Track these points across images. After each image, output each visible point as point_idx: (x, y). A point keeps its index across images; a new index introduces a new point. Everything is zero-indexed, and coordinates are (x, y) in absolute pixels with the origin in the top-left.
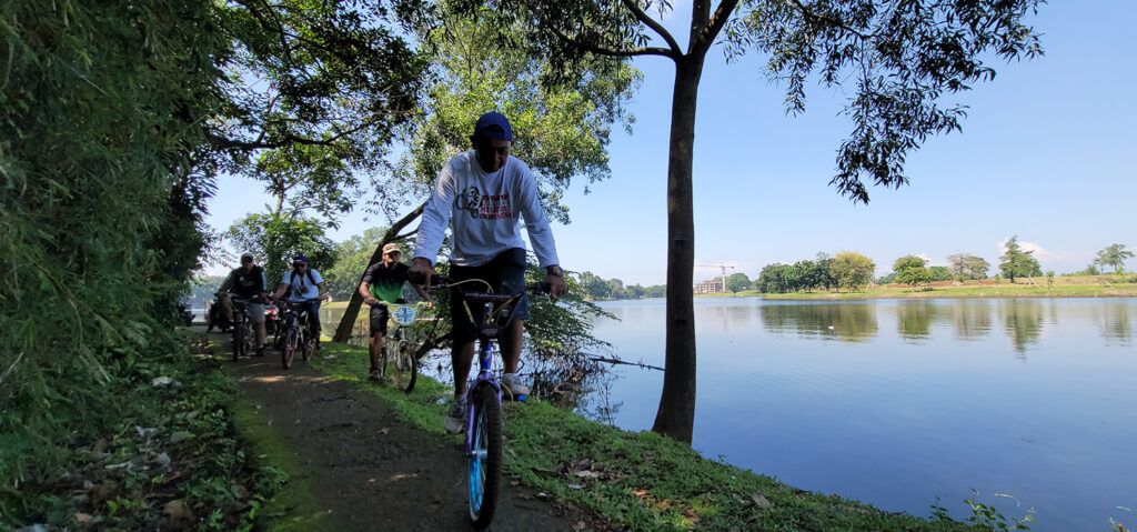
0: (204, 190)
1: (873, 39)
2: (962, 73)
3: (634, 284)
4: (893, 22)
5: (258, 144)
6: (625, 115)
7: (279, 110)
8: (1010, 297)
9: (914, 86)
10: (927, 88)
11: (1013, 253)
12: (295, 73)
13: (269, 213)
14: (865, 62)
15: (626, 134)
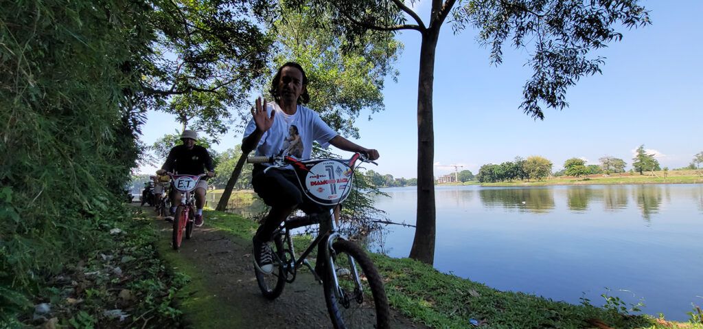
0: (139, 120)
1: (545, 17)
2: (601, 37)
3: (400, 178)
4: (558, 6)
5: (171, 92)
6: (393, 70)
7: (183, 72)
8: (640, 183)
9: (572, 46)
10: (579, 47)
11: (642, 156)
12: (193, 49)
13: (177, 134)
14: (540, 32)
15: (394, 82)
